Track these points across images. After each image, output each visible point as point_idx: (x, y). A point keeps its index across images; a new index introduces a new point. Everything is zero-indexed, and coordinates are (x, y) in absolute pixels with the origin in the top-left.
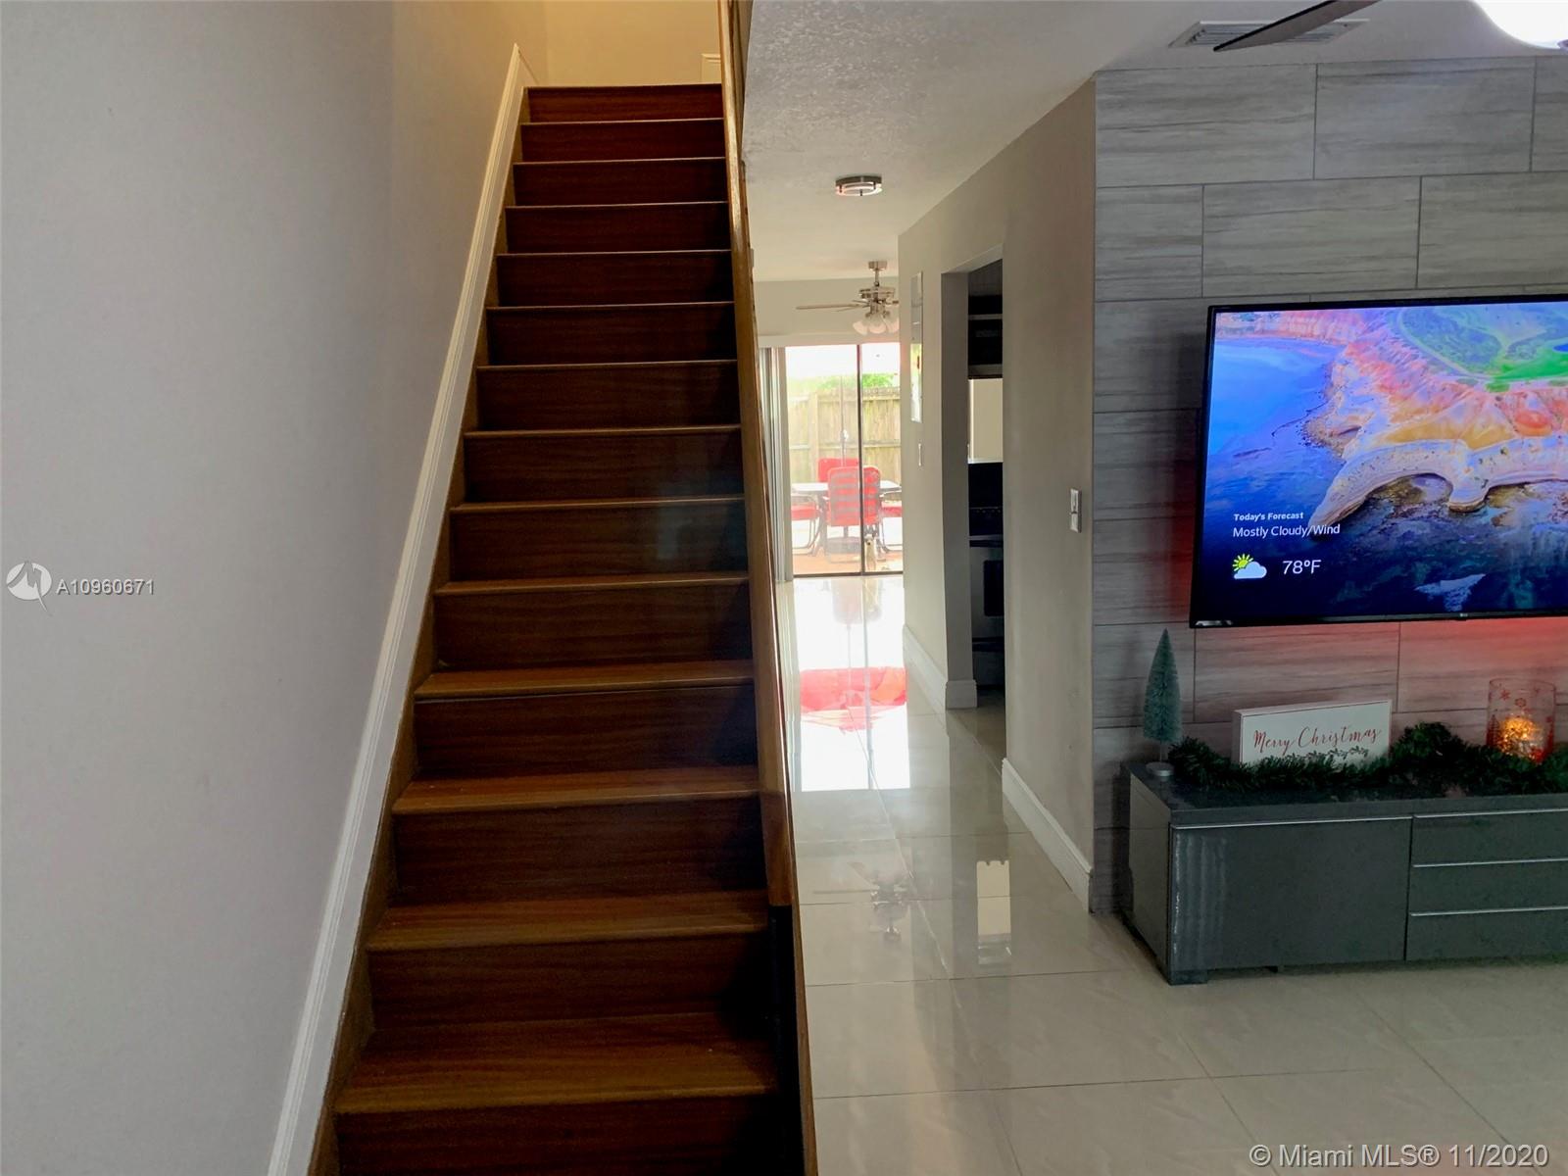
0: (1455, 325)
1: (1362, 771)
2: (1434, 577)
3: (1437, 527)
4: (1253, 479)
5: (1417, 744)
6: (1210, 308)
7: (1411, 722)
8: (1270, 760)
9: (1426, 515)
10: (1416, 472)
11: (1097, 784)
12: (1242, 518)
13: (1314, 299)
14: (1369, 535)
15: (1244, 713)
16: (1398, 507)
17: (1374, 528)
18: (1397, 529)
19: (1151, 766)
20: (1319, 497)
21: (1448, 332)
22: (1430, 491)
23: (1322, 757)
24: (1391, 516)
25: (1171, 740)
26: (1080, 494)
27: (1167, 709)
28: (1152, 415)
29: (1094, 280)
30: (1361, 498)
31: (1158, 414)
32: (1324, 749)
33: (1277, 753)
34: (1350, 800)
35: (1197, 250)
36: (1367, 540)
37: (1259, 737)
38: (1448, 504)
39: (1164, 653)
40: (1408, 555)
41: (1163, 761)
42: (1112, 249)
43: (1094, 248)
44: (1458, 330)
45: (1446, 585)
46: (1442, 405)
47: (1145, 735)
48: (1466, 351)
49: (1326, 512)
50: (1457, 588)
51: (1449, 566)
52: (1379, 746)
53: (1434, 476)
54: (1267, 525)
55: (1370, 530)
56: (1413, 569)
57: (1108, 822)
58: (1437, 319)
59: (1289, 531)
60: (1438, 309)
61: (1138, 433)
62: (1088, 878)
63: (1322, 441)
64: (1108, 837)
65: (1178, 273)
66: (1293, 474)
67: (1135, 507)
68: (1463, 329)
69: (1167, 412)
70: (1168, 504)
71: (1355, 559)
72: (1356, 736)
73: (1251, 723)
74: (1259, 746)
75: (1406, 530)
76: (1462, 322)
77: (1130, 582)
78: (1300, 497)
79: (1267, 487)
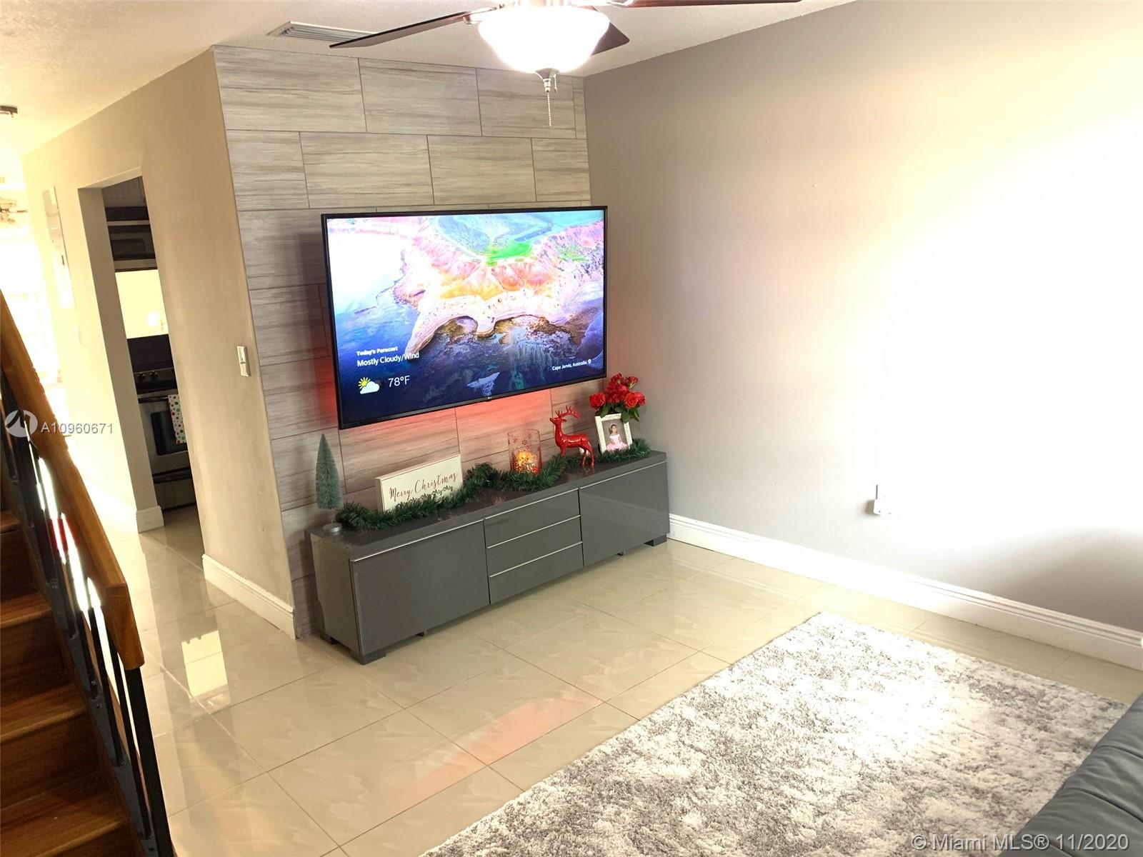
0: (466, 227)
1: (452, 500)
2: (475, 378)
3: (473, 348)
4: (369, 327)
5: (477, 477)
6: (322, 215)
7: (472, 466)
8: (401, 505)
9: (466, 341)
10: (458, 316)
11: (289, 549)
12: (362, 354)
13: (379, 210)
14: (436, 356)
15: (381, 478)
16: (452, 338)
17: (441, 351)
18: (453, 351)
19: (325, 527)
20: (409, 335)
21: (463, 231)
22: (467, 326)
23: (430, 496)
24: (448, 344)
25: (337, 507)
26: (246, 350)
27: (331, 486)
28: (289, 289)
29: (234, 196)
30: (431, 334)
31: (293, 289)
32: (429, 491)
33: (403, 499)
34: (449, 518)
35: (302, 176)
36: (438, 359)
37: (392, 492)
38: (477, 333)
39: (324, 450)
40: (461, 365)
41: (334, 522)
42: (244, 174)
43: (231, 173)
44: (468, 230)
45: (482, 381)
46: (466, 275)
47: (320, 507)
48: (473, 242)
49: (414, 344)
50: (487, 381)
51: (482, 370)
52: (457, 483)
53: (467, 317)
54: (377, 356)
55: (439, 354)
56: (464, 374)
57: (300, 573)
58: (456, 224)
59: (390, 359)
60: (456, 217)
61: (283, 302)
62: (292, 616)
63: (405, 300)
64: (302, 584)
65: (292, 191)
66: (391, 322)
67: (287, 354)
68: (470, 229)
69: (298, 287)
70: (309, 350)
71: (433, 372)
72: (445, 480)
73: (387, 484)
74: (393, 498)
75: (457, 351)
76: (469, 225)
77: (291, 407)
78: (398, 336)
79: (378, 332)
